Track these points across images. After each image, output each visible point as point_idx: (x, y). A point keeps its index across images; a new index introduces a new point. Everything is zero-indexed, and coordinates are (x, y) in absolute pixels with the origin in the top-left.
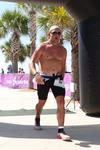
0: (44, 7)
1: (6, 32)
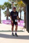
0: (16, 1)
1: (5, 8)
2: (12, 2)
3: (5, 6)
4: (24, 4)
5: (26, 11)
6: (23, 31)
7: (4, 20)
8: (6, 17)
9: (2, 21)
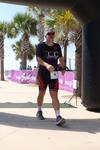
0: (52, 11)
1: (17, 32)
2: (39, 12)
3: (16, 25)
4: (77, 22)
5: (83, 43)
6: (70, 106)
7: (13, 71)
8: (20, 60)
9: (7, 72)
